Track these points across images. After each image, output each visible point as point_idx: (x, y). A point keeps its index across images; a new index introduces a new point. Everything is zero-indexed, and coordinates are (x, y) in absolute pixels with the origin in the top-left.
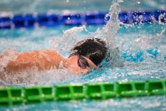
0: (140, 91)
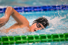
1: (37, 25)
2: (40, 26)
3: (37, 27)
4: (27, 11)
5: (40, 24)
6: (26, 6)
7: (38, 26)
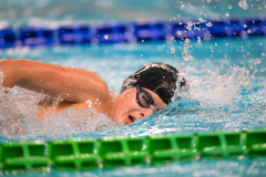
0: (184, 151)
1: (137, 98)
2: (150, 102)
3: (139, 103)
4: (148, 40)
5: (149, 91)
6: (141, 20)
7: (143, 102)
